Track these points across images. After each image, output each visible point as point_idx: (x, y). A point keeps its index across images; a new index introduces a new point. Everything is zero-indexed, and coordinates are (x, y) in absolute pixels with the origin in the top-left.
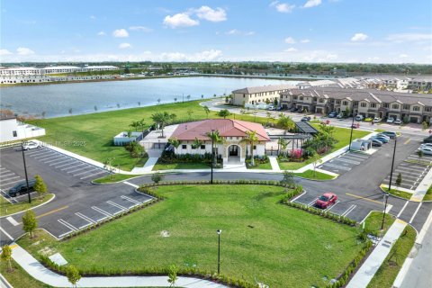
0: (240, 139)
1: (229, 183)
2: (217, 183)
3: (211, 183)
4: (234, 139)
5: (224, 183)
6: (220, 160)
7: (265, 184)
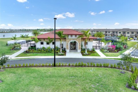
0: (78, 36)
1: (69, 66)
2: (59, 66)
3: (55, 66)
4: (74, 37)
5: (65, 66)
6: (64, 51)
7: (101, 66)
